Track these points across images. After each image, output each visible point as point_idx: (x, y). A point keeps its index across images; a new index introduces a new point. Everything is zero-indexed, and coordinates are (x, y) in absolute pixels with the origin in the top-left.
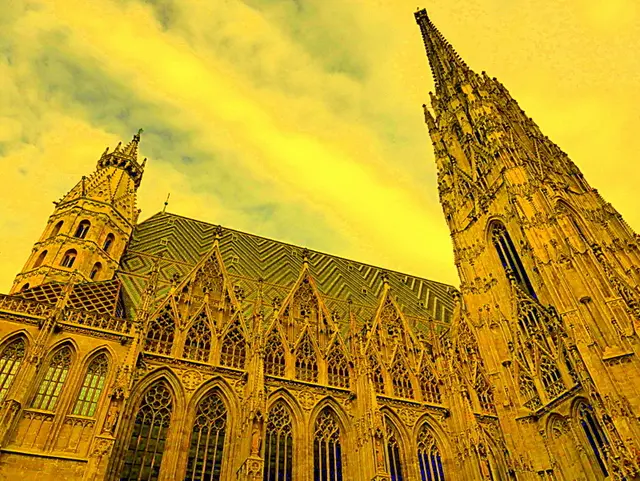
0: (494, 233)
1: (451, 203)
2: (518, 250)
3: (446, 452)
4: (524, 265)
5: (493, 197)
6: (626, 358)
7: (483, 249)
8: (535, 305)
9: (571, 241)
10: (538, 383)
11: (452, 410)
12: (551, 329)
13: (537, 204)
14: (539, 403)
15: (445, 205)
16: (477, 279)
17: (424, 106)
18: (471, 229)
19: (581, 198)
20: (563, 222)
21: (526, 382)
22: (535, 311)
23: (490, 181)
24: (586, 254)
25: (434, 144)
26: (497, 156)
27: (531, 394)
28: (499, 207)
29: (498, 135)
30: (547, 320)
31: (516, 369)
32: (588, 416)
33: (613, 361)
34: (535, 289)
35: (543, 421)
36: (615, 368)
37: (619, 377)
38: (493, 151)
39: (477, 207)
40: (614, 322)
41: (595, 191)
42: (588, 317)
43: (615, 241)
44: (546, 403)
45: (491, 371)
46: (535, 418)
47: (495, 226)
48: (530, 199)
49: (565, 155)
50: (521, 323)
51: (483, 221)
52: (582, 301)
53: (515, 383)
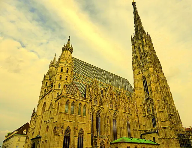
0: (143, 78)
1: (135, 67)
2: (148, 85)
3: (130, 121)
4: (148, 88)
5: (145, 71)
6: (162, 112)
7: (140, 81)
8: (149, 97)
9: (158, 88)
10: (146, 111)
11: (132, 114)
12: (151, 102)
13: (154, 78)
14: (145, 114)
15: (133, 67)
16: (138, 87)
17: (131, 36)
18: (138, 75)
19: (161, 74)
20: (158, 84)
21: (144, 110)
22: (148, 98)
23: (145, 67)
24: (160, 92)
25: (133, 49)
26: (148, 63)
27: (144, 112)
28: (146, 74)
29: (149, 57)
30: (150, 100)
31: (142, 107)
32: (153, 118)
33: (160, 112)
34: (149, 94)
35: (145, 117)
36: (160, 113)
37: (160, 114)
38: (147, 61)
39: (141, 71)
40: (162, 105)
41: (163, 73)
42: (158, 103)
43: (164, 85)
44: (147, 114)
45: (138, 107)
46: (144, 116)
47: (144, 77)
48: (153, 76)
49: (160, 62)
50: (145, 99)
51: (141, 75)
52: (158, 100)
53: (142, 110)
